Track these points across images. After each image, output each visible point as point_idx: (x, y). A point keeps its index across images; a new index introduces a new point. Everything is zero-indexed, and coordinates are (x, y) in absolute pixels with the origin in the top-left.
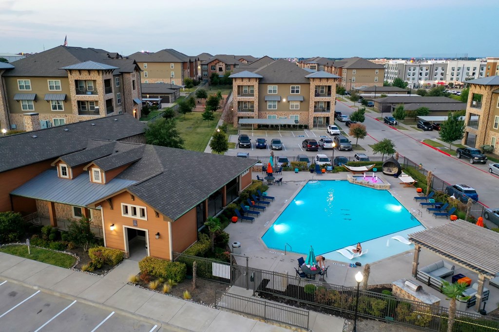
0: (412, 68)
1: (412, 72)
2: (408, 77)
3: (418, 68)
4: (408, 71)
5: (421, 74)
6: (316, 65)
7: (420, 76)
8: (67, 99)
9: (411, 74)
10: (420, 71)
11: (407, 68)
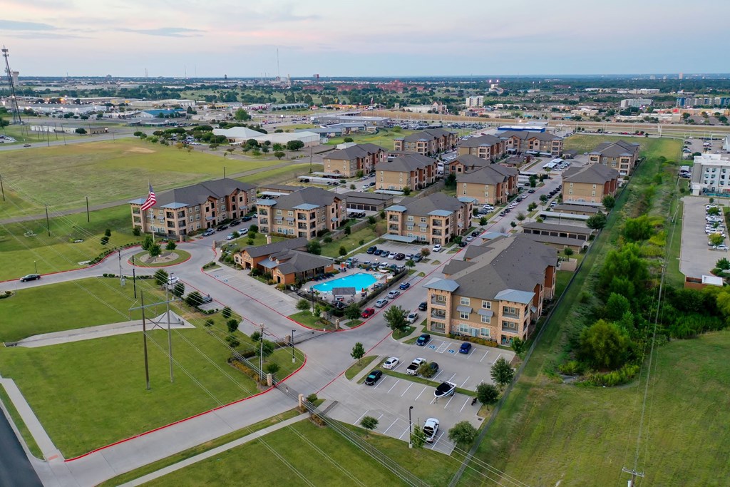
0: (711, 170)
1: (710, 174)
2: (705, 179)
3: (718, 170)
4: (706, 173)
5: (723, 177)
6: (599, 157)
7: (721, 180)
8: (295, 220)
9: (710, 176)
10: (723, 174)
11: (704, 169)
